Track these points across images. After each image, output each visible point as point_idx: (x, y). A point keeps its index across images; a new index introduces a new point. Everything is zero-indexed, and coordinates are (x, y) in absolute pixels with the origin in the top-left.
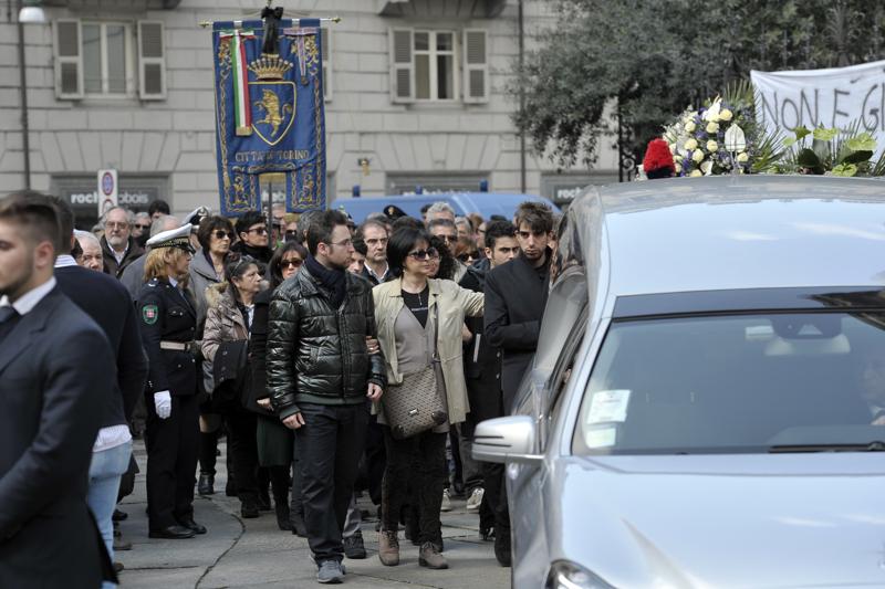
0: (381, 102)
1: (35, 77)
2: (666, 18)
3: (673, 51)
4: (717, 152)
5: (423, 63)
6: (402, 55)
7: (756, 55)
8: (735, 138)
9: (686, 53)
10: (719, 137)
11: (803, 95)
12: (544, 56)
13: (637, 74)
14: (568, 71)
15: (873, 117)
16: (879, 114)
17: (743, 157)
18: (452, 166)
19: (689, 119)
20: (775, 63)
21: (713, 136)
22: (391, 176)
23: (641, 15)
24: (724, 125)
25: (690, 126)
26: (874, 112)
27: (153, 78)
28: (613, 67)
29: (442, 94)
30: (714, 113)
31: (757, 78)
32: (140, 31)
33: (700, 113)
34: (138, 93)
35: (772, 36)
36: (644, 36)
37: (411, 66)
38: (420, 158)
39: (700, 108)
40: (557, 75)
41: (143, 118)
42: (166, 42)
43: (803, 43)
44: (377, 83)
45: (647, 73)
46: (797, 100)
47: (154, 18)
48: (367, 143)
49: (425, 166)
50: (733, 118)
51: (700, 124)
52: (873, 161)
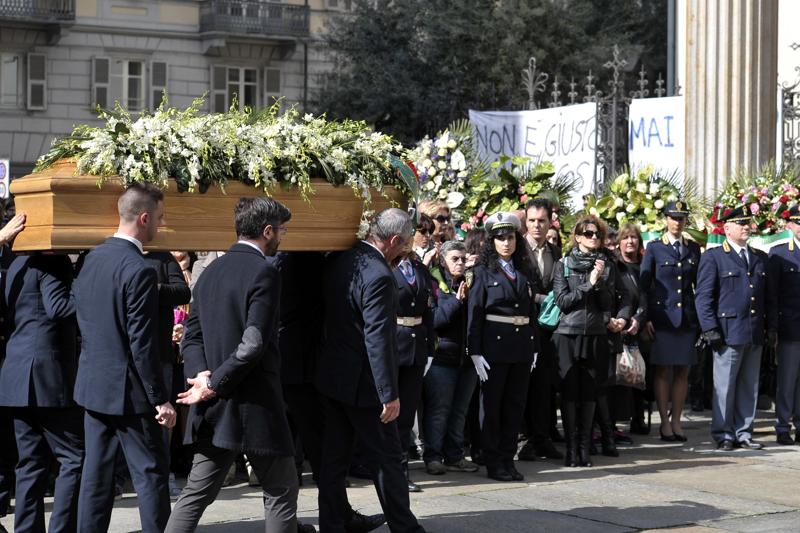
2: (410, 70)
3: (414, 92)
4: (445, 170)
5: (234, 90)
6: (219, 85)
7: (473, 99)
8: (458, 161)
9: (424, 95)
10: (448, 160)
11: (505, 129)
13: (388, 109)
14: (339, 105)
15: (552, 146)
16: (557, 144)
17: (463, 174)
19: (426, 144)
20: (486, 105)
21: (443, 158)
23: (393, 67)
24: (450, 151)
25: (427, 151)
26: (553, 143)
27: (38, 95)
28: (372, 103)
30: (444, 141)
31: (472, 113)
32: (29, 61)
33: (434, 141)
34: (26, 105)
35: (483, 86)
36: (394, 81)
37: (226, 92)
39: (433, 137)
41: (29, 124)
42: (47, 69)
43: (506, 92)
45: (396, 108)
46: (501, 132)
47: (40, 51)
50: (457, 146)
51: (434, 149)
52: (553, 180)
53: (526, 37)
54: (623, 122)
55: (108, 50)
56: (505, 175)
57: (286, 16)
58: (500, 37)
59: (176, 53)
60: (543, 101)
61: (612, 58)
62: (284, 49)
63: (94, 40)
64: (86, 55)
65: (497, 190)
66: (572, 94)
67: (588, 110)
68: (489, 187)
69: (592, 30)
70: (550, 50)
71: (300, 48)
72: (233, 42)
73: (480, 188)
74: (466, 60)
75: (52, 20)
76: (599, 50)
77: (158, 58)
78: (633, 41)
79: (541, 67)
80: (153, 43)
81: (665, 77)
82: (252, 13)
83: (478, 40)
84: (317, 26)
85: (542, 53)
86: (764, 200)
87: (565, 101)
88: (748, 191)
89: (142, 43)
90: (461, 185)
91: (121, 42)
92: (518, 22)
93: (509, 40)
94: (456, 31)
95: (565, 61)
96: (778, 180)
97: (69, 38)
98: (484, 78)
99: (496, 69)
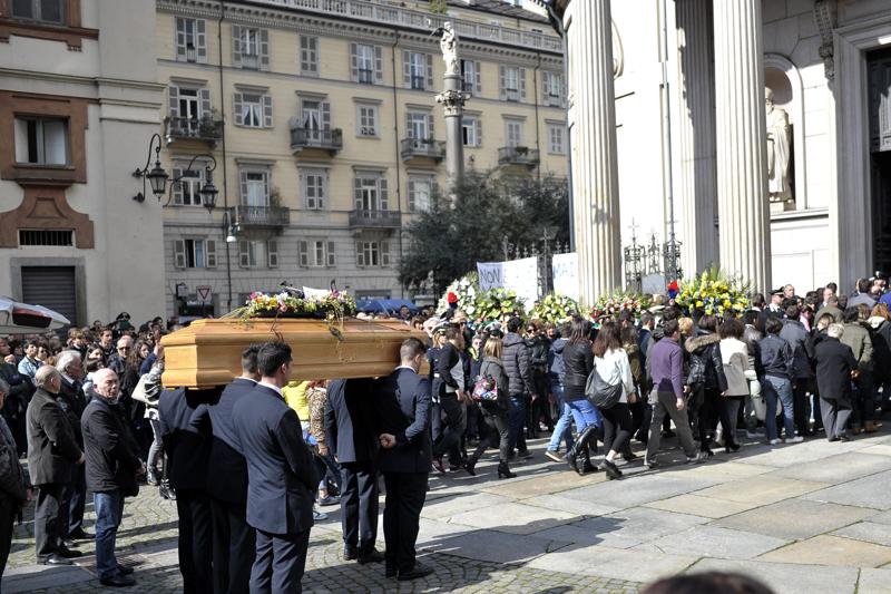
0: (353, 266)
1: (233, 260)
3: (450, 255)
4: (465, 296)
5: (367, 253)
6: (360, 251)
8: (471, 291)
10: (466, 291)
11: (494, 271)
12: (408, 257)
13: (439, 262)
17: (474, 298)
18: (379, 288)
20: (485, 260)
21: (464, 290)
22: (357, 292)
23: (441, 243)
24: (467, 287)
25: (456, 287)
27: (274, 260)
28: (431, 261)
29: (374, 263)
30: (464, 282)
31: (478, 264)
32: (269, 243)
35: (483, 251)
37: (363, 254)
38: (367, 285)
39: (459, 280)
40: (412, 263)
41: (271, 274)
42: (279, 247)
44: (352, 260)
46: (493, 273)
47: (274, 239)
48: (349, 280)
49: (369, 288)
50: (470, 284)
51: (459, 286)
52: (517, 299)
53: (502, 227)
54: (550, 266)
55: (307, 237)
56: (493, 298)
57: (390, 216)
58: (490, 227)
59: (339, 237)
60: (512, 257)
61: (543, 235)
62: (389, 232)
63: (299, 232)
64: (296, 239)
65: (490, 305)
66: (525, 254)
67: (533, 261)
68: (486, 304)
69: (534, 220)
70: (514, 232)
71: (398, 231)
72: (366, 230)
73: (482, 304)
74: (474, 239)
75: (279, 224)
76: (537, 230)
77: (330, 240)
78: (553, 225)
79: (510, 240)
80: (327, 233)
81: (569, 244)
82: (374, 216)
83: (479, 229)
84: (406, 220)
85: (510, 234)
86: (616, 306)
87: (522, 257)
88: (609, 302)
89: (322, 233)
90: (473, 303)
91: (312, 232)
92: (497, 219)
93: (494, 229)
94: (469, 225)
95: (521, 236)
96: (622, 295)
97: (288, 232)
98: (484, 247)
99: (488, 242)
